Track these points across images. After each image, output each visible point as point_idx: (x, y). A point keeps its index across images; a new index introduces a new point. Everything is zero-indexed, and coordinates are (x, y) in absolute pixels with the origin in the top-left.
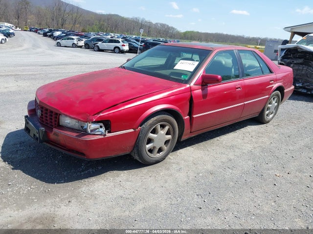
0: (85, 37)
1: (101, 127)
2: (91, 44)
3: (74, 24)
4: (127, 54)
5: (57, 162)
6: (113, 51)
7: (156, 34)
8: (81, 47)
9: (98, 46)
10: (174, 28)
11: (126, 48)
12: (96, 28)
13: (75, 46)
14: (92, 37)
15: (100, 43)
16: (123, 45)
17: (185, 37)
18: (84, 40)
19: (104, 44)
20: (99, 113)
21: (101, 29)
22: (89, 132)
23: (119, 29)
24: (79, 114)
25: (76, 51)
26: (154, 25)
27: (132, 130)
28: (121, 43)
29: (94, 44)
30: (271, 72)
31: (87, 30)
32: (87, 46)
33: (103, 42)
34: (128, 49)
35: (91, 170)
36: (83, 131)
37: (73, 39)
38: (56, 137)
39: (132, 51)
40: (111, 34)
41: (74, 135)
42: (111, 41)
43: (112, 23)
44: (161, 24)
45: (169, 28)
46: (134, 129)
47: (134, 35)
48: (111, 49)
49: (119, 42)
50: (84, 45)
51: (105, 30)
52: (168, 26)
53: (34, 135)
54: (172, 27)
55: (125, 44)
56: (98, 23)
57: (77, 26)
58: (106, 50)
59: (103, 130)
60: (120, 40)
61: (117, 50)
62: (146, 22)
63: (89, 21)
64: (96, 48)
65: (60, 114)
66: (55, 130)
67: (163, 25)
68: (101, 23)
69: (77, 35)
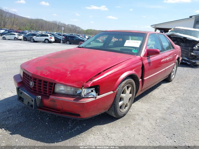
0: (23, 33)
1: (92, 91)
2: (28, 38)
3: (13, 25)
4: (53, 43)
5: (47, 124)
6: (44, 42)
7: (68, 31)
8: (21, 40)
9: (33, 39)
10: (80, 28)
11: (53, 40)
12: (28, 28)
13: (16, 39)
14: (28, 33)
15: (35, 37)
16: (51, 38)
17: (87, 33)
18: (23, 35)
19: (38, 37)
20: (91, 80)
21: (32, 28)
22: (83, 96)
23: (44, 28)
24: (73, 82)
25: (18, 43)
26: (67, 25)
27: (112, 92)
28: (50, 37)
29: (31, 38)
30: (173, 48)
31: (22, 29)
32: (25, 39)
33: (37, 36)
34: (54, 40)
35: (78, 127)
36: (78, 96)
37: (14, 34)
38: (53, 103)
39: (57, 42)
40: (39, 31)
41: (71, 100)
42: (42, 35)
43: (39, 25)
44: (72, 25)
45: (77, 28)
46: (113, 91)
47: (55, 32)
48: (43, 41)
49: (48, 36)
50: (23, 38)
51: (35, 29)
52: (76, 26)
53: (28, 103)
54: (78, 27)
55: (52, 37)
56: (29, 25)
57: (15, 26)
58: (39, 41)
59: (94, 93)
60: (49, 35)
61: (47, 41)
62: (61, 24)
63: (22, 23)
64: (32, 41)
65: (55, 84)
66: (52, 97)
67: (73, 26)
68: (32, 24)
69: (17, 32)
